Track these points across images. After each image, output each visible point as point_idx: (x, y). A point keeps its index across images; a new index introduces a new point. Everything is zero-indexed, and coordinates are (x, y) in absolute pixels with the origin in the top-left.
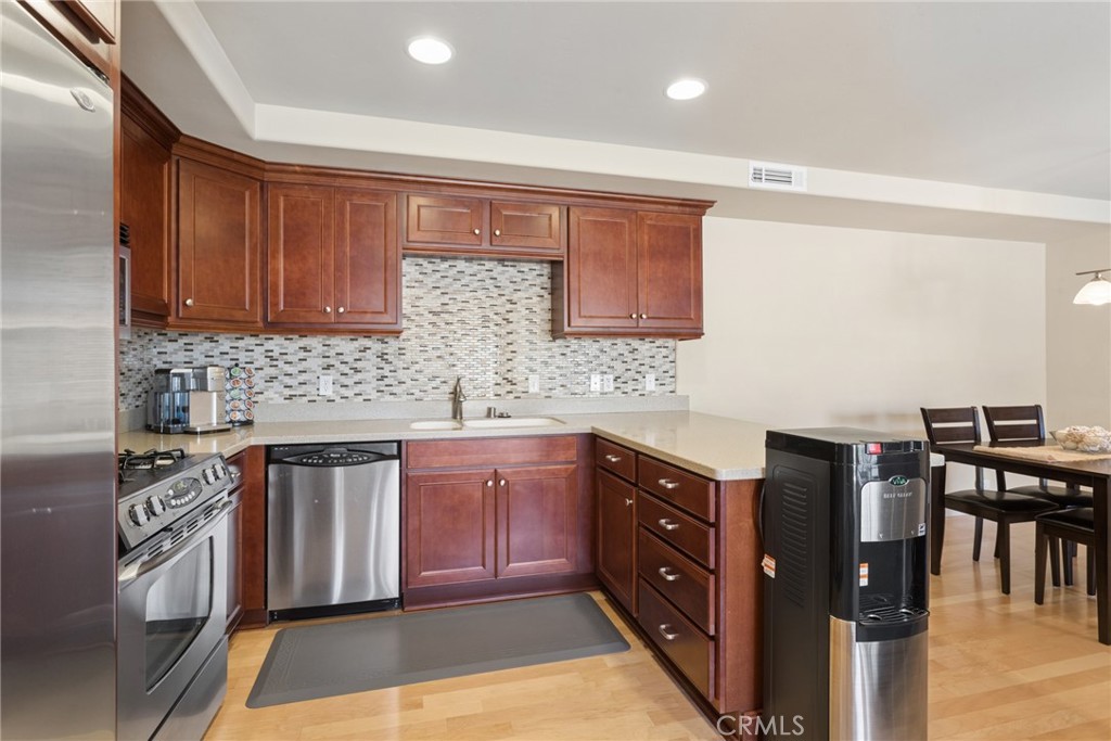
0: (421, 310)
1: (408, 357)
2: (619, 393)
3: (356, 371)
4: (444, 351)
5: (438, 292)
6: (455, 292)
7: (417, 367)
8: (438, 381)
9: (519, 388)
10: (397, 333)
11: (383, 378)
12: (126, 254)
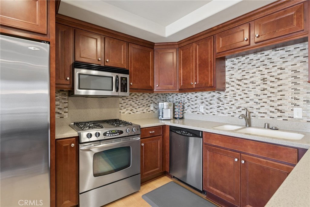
0: (233, 80)
1: (228, 99)
3: (211, 104)
4: (244, 96)
5: (241, 71)
6: (248, 69)
7: (232, 103)
8: (241, 109)
10: (224, 90)
11: (219, 107)
12: (127, 76)
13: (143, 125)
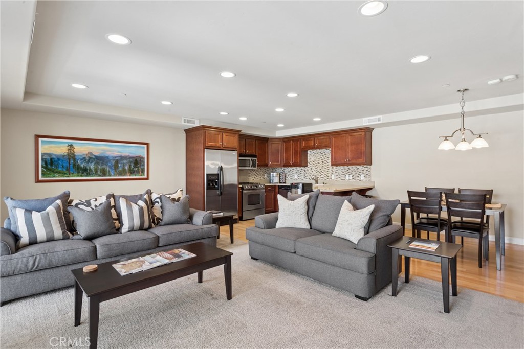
0: (311, 161)
1: (309, 171)
2: (353, 180)
3: (301, 174)
4: (315, 169)
5: (314, 157)
6: (317, 156)
7: (310, 173)
9: (330, 178)
10: (307, 166)
12: (256, 159)
13: (266, 185)
